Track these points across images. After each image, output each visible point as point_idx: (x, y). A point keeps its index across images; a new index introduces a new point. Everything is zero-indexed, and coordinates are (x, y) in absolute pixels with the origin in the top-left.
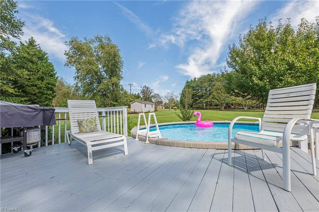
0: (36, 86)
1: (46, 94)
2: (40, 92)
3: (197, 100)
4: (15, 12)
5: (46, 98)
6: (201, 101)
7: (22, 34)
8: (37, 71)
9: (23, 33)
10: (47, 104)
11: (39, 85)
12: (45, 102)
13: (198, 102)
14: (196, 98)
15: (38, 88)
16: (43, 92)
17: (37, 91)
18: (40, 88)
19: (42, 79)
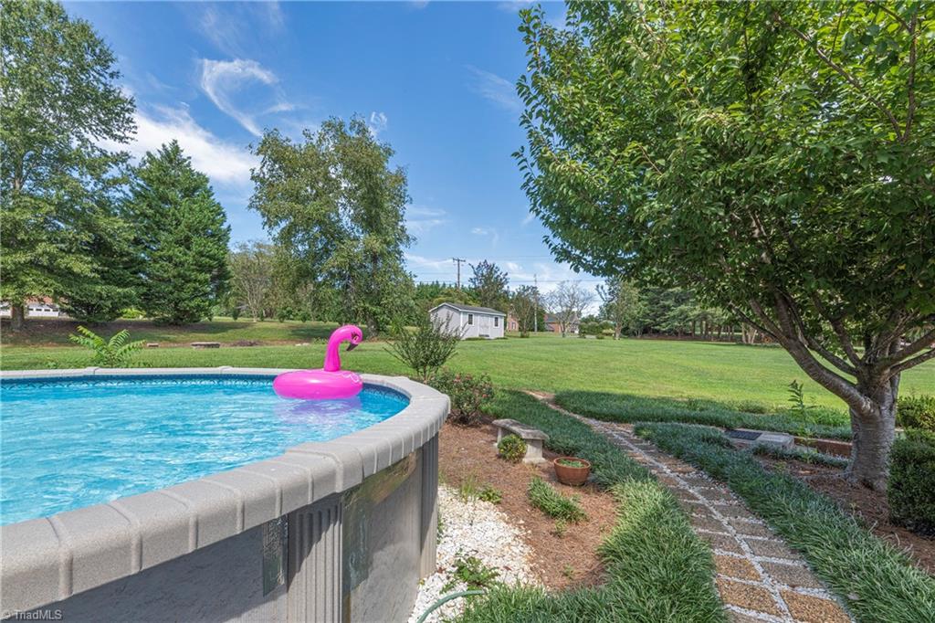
0: (170, 259)
1: (195, 281)
2: (179, 275)
3: (668, 308)
4: (112, 75)
5: (196, 289)
6: (682, 312)
7: (133, 130)
8: (174, 223)
9: (136, 127)
10: (199, 305)
11: (178, 257)
12: (193, 299)
13: (672, 314)
14: (667, 303)
15: (176, 265)
16: (186, 276)
17: (173, 272)
18: (182, 264)
19: (186, 243)
